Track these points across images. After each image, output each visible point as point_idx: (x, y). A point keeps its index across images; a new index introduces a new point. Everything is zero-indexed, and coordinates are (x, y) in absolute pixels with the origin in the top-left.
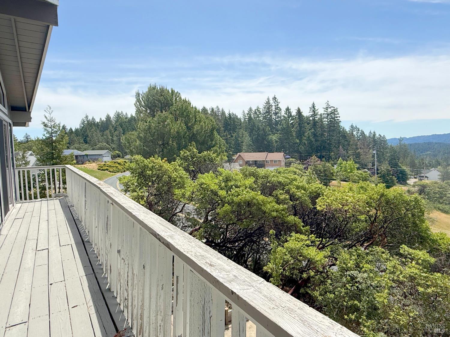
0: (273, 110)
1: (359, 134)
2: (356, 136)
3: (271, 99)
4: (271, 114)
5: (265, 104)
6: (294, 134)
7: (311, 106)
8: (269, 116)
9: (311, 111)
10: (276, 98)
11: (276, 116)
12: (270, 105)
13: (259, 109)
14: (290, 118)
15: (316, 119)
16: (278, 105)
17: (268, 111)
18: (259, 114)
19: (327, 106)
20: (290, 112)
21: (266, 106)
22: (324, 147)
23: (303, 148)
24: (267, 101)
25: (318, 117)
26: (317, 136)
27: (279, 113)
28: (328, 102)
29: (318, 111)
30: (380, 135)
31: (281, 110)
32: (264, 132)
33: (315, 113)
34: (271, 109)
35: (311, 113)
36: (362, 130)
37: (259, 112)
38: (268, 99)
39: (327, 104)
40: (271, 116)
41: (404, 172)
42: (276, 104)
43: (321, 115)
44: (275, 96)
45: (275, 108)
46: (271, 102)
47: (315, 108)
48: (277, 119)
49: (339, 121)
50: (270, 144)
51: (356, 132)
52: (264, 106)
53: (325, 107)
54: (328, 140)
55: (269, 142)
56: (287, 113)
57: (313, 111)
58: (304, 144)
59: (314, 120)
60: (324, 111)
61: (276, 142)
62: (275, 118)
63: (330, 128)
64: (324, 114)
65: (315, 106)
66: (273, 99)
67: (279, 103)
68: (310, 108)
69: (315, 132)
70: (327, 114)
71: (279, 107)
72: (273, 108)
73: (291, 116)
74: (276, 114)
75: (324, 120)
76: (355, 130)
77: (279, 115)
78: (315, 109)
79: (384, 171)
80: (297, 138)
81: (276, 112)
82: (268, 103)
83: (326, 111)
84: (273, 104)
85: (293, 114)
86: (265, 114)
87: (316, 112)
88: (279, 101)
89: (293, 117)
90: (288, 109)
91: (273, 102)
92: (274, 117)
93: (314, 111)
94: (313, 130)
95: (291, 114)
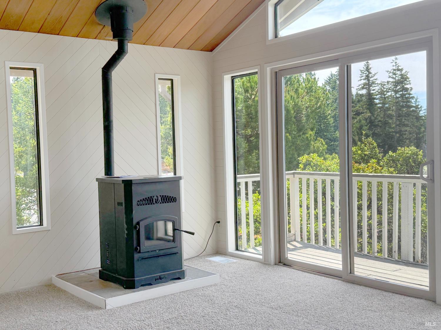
9: (362, 78)
15: (373, 92)
19: (394, 68)
25: (377, 88)
26: (376, 126)
29: (375, 78)
33: (369, 80)
35: (363, 82)
39: (395, 64)
43: (382, 85)
49: (411, 96)
54: (396, 133)
59: (369, 94)
60: (390, 77)
64: (388, 82)
65: (370, 67)
68: (361, 71)
69: (372, 118)
70: (395, 82)
75: (389, 94)
78: (370, 73)
83: (393, 78)
87: (371, 79)
93: (368, 77)
94: (369, 114)
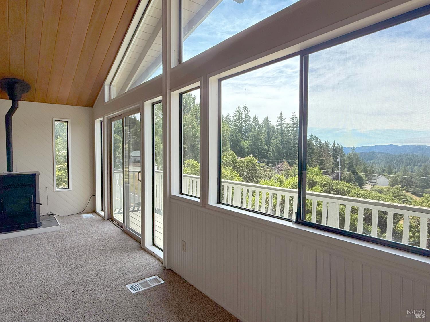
0: (243, 118)
1: (317, 143)
2: (315, 144)
3: (241, 107)
4: (241, 122)
5: (236, 112)
6: (263, 140)
7: (278, 115)
8: (239, 124)
10: (246, 107)
11: (246, 123)
12: (241, 114)
13: (229, 117)
14: (258, 126)
15: (283, 127)
16: (248, 114)
17: (238, 119)
18: (229, 122)
19: (293, 117)
20: (257, 121)
21: (236, 114)
22: (290, 154)
23: (271, 154)
24: (238, 109)
25: (285, 126)
26: (284, 144)
27: (248, 121)
28: (294, 112)
30: (338, 144)
31: (250, 118)
32: (237, 138)
33: (282, 122)
34: (241, 117)
35: (279, 122)
36: (320, 139)
37: (229, 120)
38: (239, 108)
39: (293, 115)
40: (241, 123)
41: (362, 178)
42: (246, 113)
43: (287, 124)
44: (245, 105)
45: (245, 117)
46: (242, 110)
47: (283, 117)
48: (247, 127)
50: (242, 150)
51: (315, 141)
52: (235, 115)
53: (291, 117)
55: (241, 148)
56: (255, 122)
57: (281, 120)
58: (273, 151)
59: (281, 128)
60: (291, 121)
61: (247, 148)
62: (245, 126)
63: (295, 137)
64: (290, 123)
65: (282, 115)
66: (243, 108)
67: (249, 112)
68: (278, 117)
69: (282, 140)
70: (293, 123)
71: (249, 116)
72: (244, 115)
73: (258, 124)
74: (246, 122)
75: (290, 129)
76: (314, 139)
77: (249, 123)
79: (347, 177)
80: (266, 144)
81: (246, 120)
82: (238, 111)
83: (292, 121)
84: (243, 113)
85: (260, 123)
86: (235, 121)
87: (283, 121)
88: (248, 110)
89: (260, 125)
90: (255, 118)
91: (243, 111)
92: (243, 124)
94: (281, 138)
95: (258, 123)
